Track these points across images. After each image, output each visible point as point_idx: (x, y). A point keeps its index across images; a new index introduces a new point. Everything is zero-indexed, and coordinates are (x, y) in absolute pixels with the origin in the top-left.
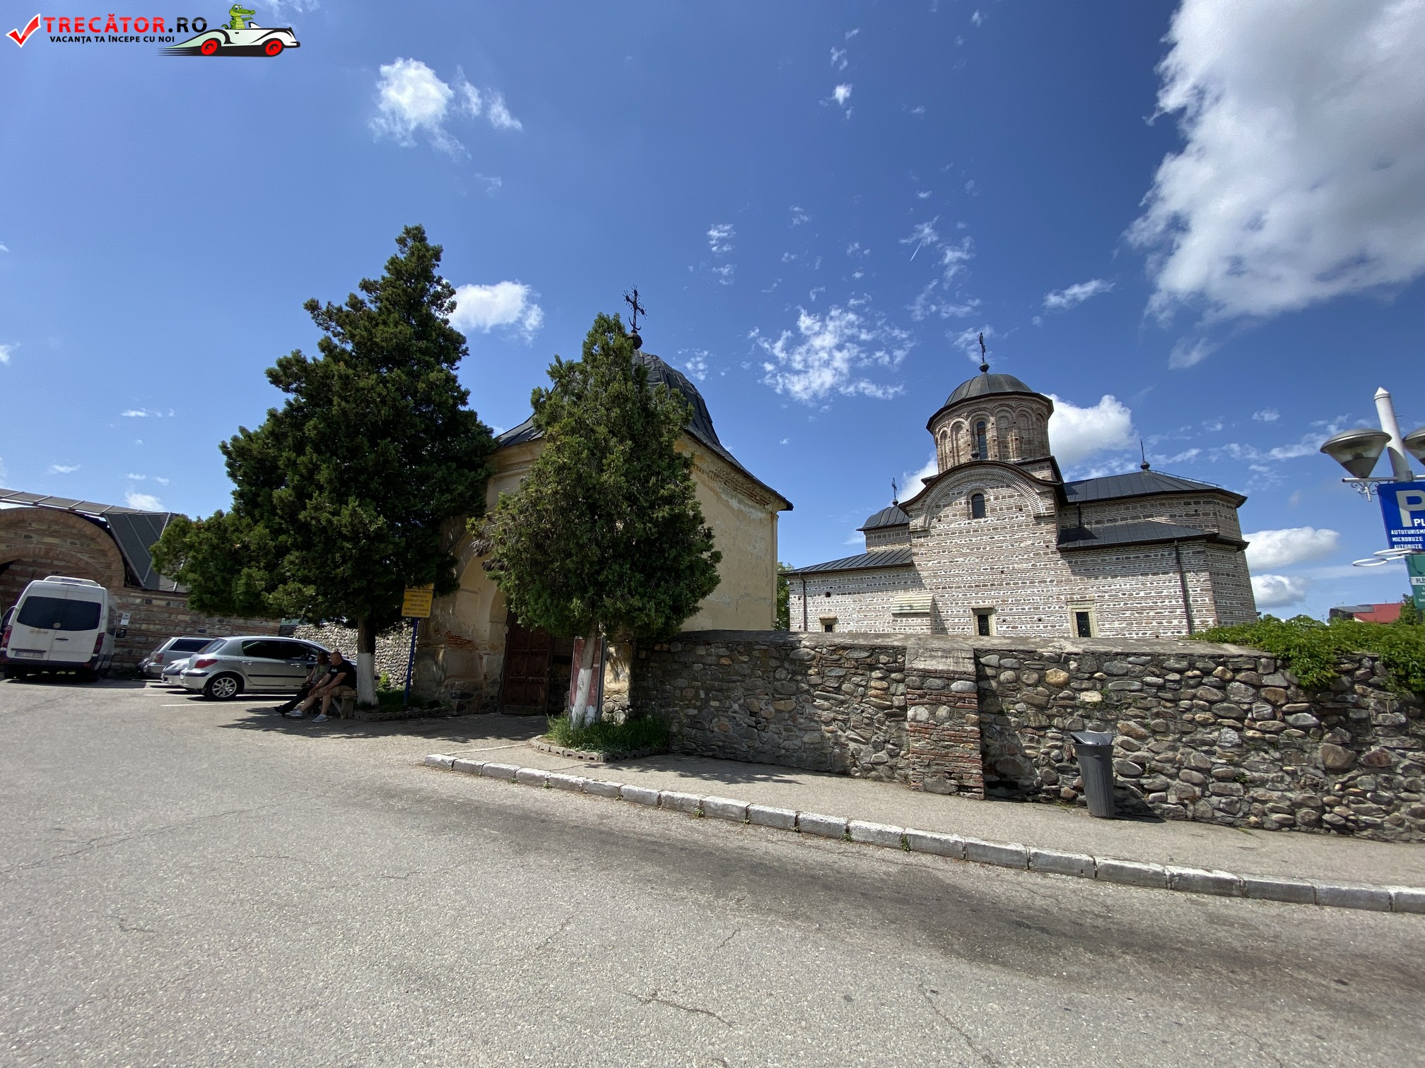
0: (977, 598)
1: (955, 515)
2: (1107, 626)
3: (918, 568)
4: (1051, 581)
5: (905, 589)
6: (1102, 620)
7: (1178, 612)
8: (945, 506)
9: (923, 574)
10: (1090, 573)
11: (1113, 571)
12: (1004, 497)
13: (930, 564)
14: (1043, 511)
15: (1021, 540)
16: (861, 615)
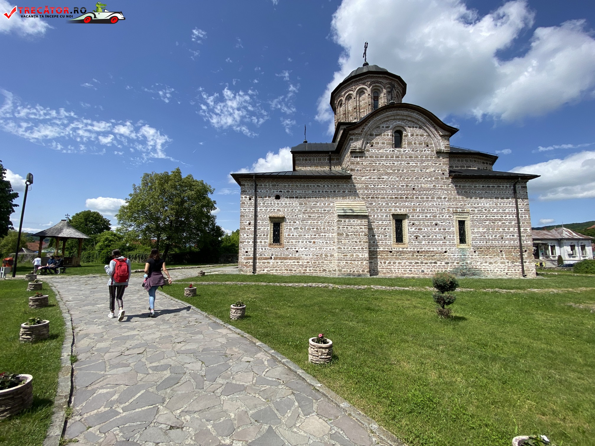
0: (396, 207)
1: (383, 143)
2: (476, 230)
3: (354, 181)
4: (445, 198)
5: (343, 197)
6: (473, 226)
7: (513, 223)
8: (377, 135)
9: (358, 186)
10: (468, 195)
11: (481, 194)
12: (417, 135)
13: (363, 178)
14: (443, 148)
15: (427, 167)
16: (306, 216)
